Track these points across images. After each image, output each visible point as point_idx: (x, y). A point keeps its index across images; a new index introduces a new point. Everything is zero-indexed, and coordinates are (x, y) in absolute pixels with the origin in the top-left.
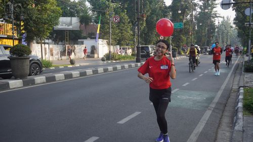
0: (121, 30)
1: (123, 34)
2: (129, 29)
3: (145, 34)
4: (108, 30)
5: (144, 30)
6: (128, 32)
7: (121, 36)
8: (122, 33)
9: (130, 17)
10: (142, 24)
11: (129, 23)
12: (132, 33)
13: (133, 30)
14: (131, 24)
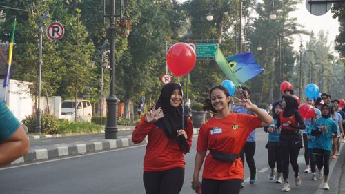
0: (68, 58)
1: (73, 69)
2: (87, 56)
3: (125, 68)
4: (34, 58)
5: (124, 60)
6: (85, 65)
7: (68, 73)
8: (68, 66)
9: (89, 27)
10: (119, 45)
11: (87, 41)
12: (93, 65)
13: (96, 58)
14: (91, 44)
